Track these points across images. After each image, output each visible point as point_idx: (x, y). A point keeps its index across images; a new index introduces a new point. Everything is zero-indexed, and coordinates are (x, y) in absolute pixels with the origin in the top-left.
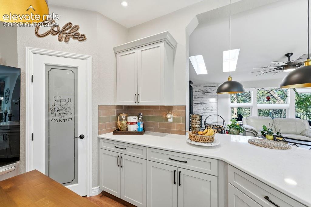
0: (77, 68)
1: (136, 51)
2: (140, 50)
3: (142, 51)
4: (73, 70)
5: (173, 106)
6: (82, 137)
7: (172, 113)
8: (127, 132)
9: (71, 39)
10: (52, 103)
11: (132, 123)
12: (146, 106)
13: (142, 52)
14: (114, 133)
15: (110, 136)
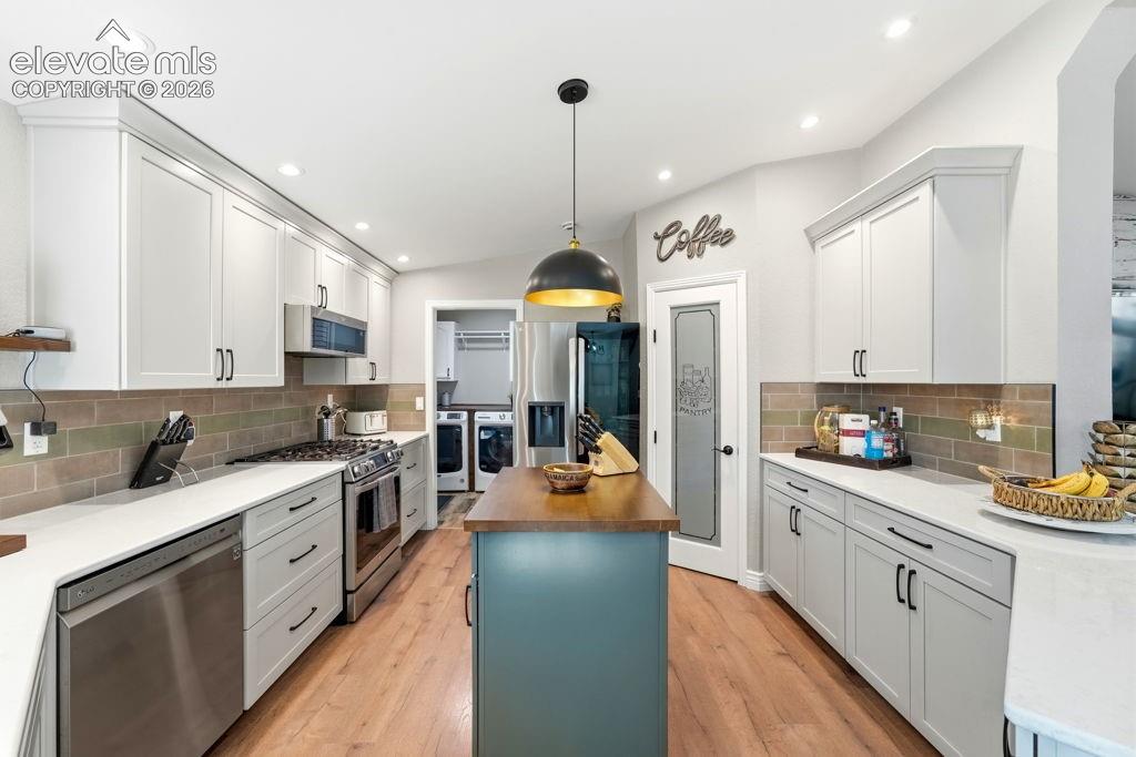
0: (718, 303)
1: (856, 226)
2: (866, 223)
3: (871, 223)
4: (711, 308)
5: (1001, 385)
6: (728, 451)
7: (999, 410)
8: (835, 457)
9: (708, 246)
10: (680, 379)
11: (848, 433)
12: (912, 385)
13: (874, 225)
14: (800, 453)
15: (789, 460)
